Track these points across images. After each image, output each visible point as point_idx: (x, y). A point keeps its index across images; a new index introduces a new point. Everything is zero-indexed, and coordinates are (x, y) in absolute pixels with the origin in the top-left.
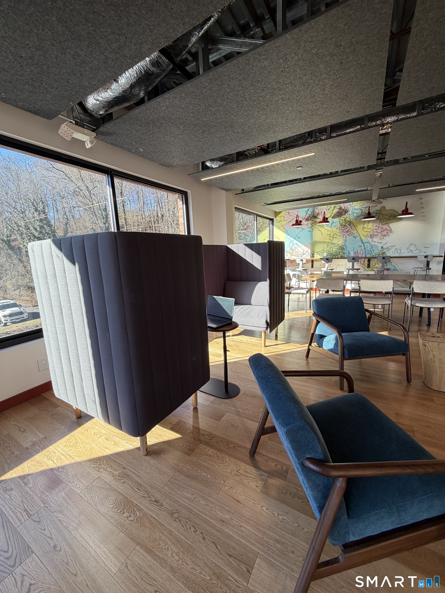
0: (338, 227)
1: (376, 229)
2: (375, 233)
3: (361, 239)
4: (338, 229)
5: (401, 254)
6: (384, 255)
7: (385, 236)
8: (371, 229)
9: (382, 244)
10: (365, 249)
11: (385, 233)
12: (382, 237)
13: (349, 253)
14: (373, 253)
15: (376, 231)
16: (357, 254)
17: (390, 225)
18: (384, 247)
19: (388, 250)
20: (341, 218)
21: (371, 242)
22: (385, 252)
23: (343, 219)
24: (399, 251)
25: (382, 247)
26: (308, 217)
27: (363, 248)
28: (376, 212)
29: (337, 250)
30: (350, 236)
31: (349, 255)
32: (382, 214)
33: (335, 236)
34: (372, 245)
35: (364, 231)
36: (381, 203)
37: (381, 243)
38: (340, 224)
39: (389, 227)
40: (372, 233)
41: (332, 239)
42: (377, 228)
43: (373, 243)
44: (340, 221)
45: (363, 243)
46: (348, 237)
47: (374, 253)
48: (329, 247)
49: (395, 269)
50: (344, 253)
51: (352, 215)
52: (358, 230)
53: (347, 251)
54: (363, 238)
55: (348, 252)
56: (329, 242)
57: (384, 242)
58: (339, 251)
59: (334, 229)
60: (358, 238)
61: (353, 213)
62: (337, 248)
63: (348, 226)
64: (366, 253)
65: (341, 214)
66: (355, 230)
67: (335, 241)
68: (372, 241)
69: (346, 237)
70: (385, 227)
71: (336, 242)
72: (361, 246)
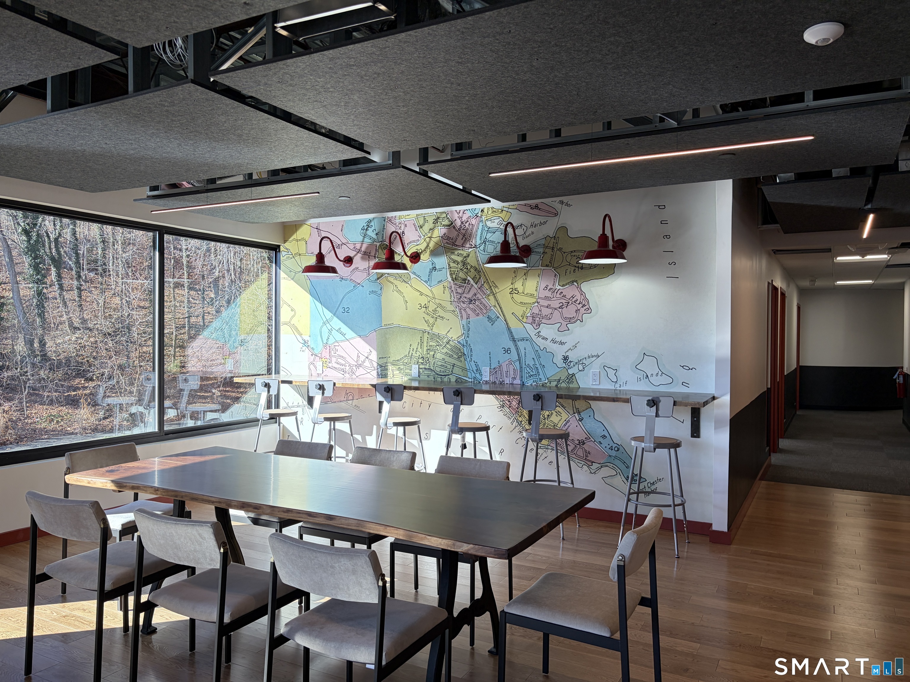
0: (446, 284)
1: (546, 298)
2: (546, 312)
3: (509, 328)
4: (447, 291)
5: (617, 386)
6: (571, 386)
7: (570, 320)
8: (532, 295)
9: (565, 348)
10: (519, 360)
11: (569, 312)
12: (564, 323)
13: (478, 370)
14: (541, 376)
15: (546, 303)
16: (499, 375)
17: (585, 287)
18: (573, 356)
19: (581, 368)
20: (453, 257)
21: (534, 338)
22: (573, 375)
23: (459, 259)
24: (611, 373)
25: (566, 358)
26: (370, 246)
27: (514, 355)
28: (543, 242)
29: (447, 359)
30: (478, 315)
31: (478, 375)
32: (560, 249)
33: (441, 313)
34: (537, 348)
35: (515, 302)
36: (556, 215)
37: (562, 343)
38: (451, 275)
39: (582, 293)
40: (536, 311)
41: (431, 320)
42: (548, 294)
43: (539, 341)
44: (452, 265)
45: (514, 340)
46: (473, 318)
47: (545, 374)
48: (425, 348)
49: (607, 435)
50: (464, 369)
51: (482, 248)
52: (498, 296)
53: (473, 363)
54: (514, 324)
55: (475, 368)
56: (424, 332)
57: (569, 339)
58: (453, 361)
59: (438, 290)
60: (500, 324)
61: (485, 242)
62: (445, 350)
63: (472, 282)
64: (525, 375)
65: (454, 244)
66: (491, 298)
67: (440, 329)
68: (538, 335)
69: (468, 318)
70: (570, 291)
71: (443, 332)
72: (507, 351)
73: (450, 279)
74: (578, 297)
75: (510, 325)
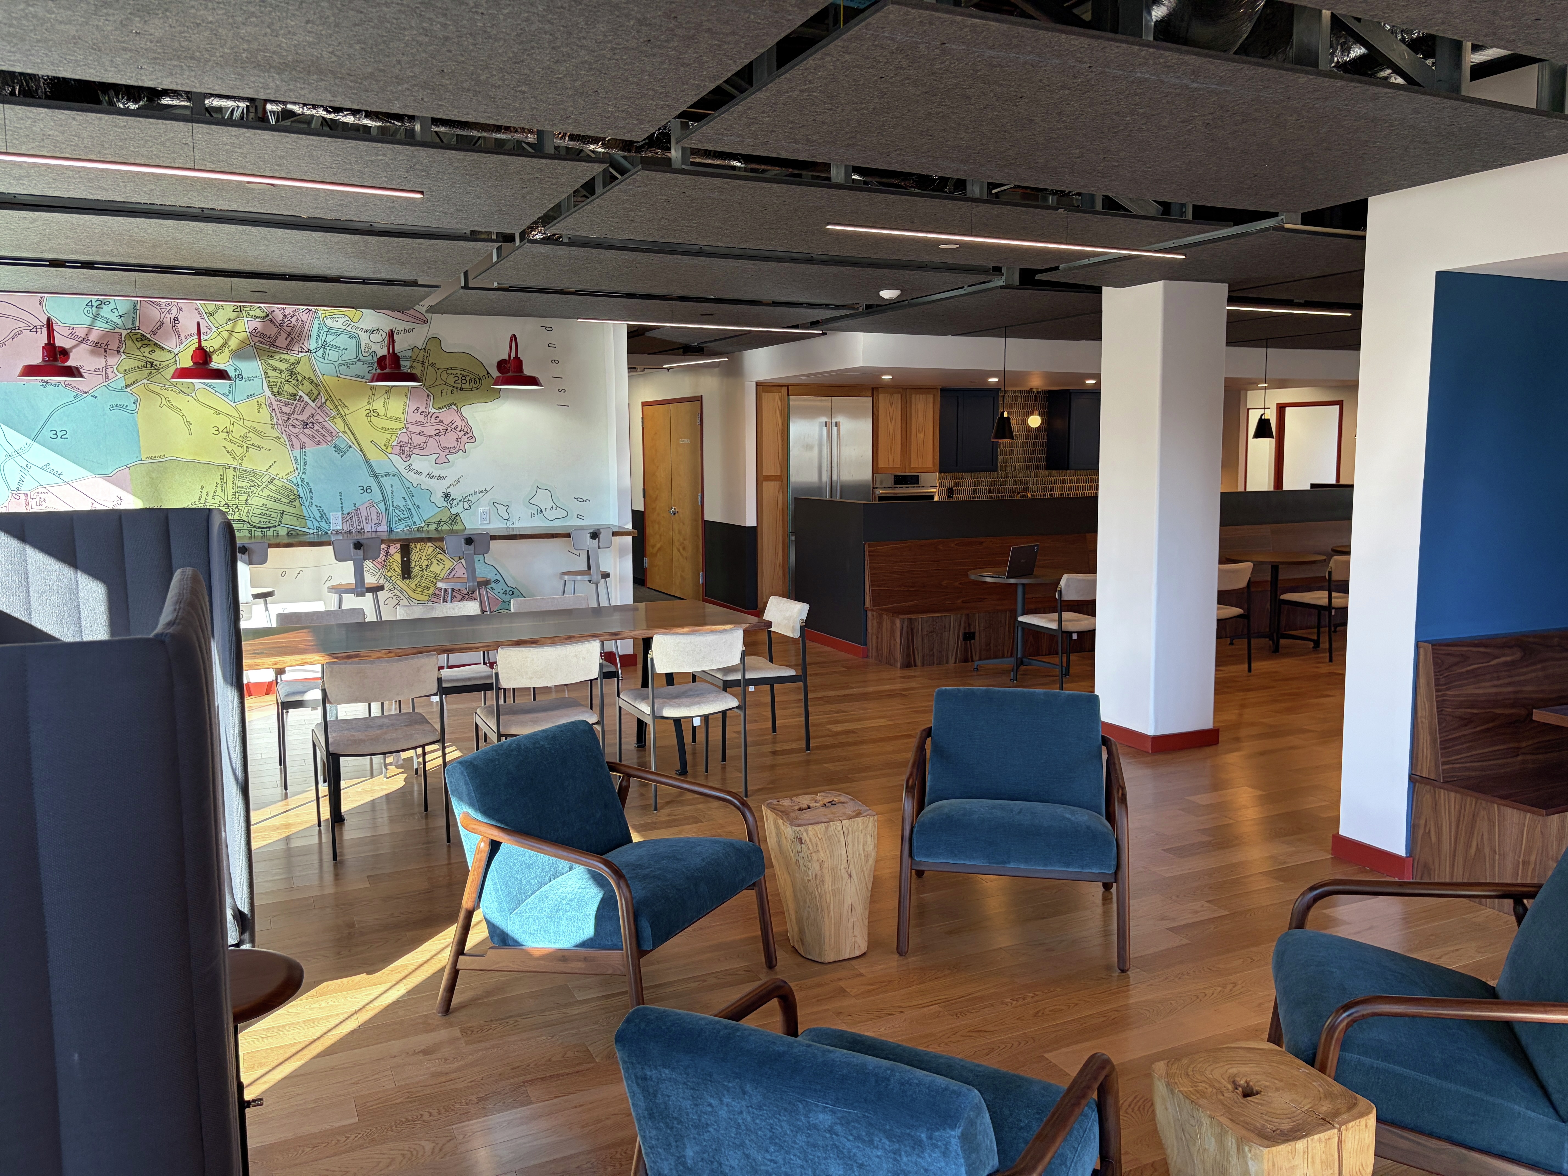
0: (262, 400)
1: (417, 423)
2: (418, 440)
3: (367, 461)
4: (265, 411)
5: (510, 523)
6: (455, 527)
7: (450, 450)
8: (398, 419)
9: (446, 483)
10: (384, 500)
11: (449, 440)
12: (443, 454)
13: (324, 517)
14: (416, 519)
15: (418, 429)
16: (355, 522)
17: (466, 411)
18: (455, 493)
19: (466, 505)
20: (271, 362)
21: (404, 472)
22: (457, 515)
23: (284, 366)
24: (502, 509)
25: (447, 496)
26: (108, 334)
27: (377, 495)
28: (409, 353)
29: (270, 504)
30: (319, 443)
31: (323, 524)
32: (433, 365)
33: (256, 440)
34: (408, 485)
35: (375, 427)
36: (425, 322)
37: (440, 478)
38: (270, 387)
39: (463, 418)
40: (406, 439)
41: (239, 451)
42: (421, 418)
43: (411, 476)
44: (271, 373)
45: (375, 476)
46: (311, 449)
47: (420, 516)
48: (231, 491)
49: (500, 579)
50: (300, 517)
51: (320, 353)
52: (349, 418)
53: (314, 509)
54: (373, 455)
55: (318, 515)
56: (226, 468)
57: (451, 472)
58: (282, 507)
59: (248, 409)
60: (354, 455)
61: (324, 346)
62: (266, 493)
63: (306, 398)
64: (393, 519)
65: (272, 344)
66: (339, 421)
67: (256, 462)
68: (409, 468)
69: (303, 447)
70: (448, 416)
71: (261, 468)
72: (367, 490)
73: (268, 393)
74: (459, 423)
75: (369, 456)
